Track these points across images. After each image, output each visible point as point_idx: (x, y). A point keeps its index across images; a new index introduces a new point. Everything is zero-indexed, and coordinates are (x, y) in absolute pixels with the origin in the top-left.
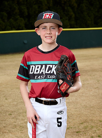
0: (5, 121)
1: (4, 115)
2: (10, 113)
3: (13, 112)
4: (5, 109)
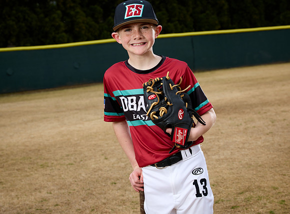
0: (105, 194)
1: (104, 184)
2: (113, 181)
3: (118, 179)
4: (105, 175)
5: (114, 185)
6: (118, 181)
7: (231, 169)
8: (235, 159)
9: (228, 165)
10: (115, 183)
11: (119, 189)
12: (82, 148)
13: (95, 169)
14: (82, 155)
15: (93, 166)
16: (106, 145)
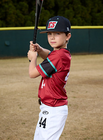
5: (23, 124)
6: (26, 122)
10: (24, 124)
11: (27, 127)
13: (13, 114)
14: (5, 105)
15: (12, 112)
16: (22, 100)
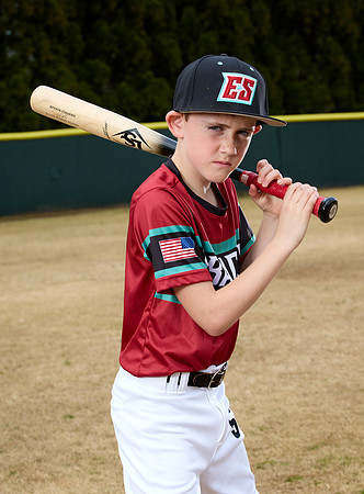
1: (48, 418)
6: (78, 413)
7: (305, 395)
8: (317, 373)
9: (301, 386)
11: (77, 429)
12: (28, 340)
14: (25, 355)
15: (39, 378)
16: (75, 336)
